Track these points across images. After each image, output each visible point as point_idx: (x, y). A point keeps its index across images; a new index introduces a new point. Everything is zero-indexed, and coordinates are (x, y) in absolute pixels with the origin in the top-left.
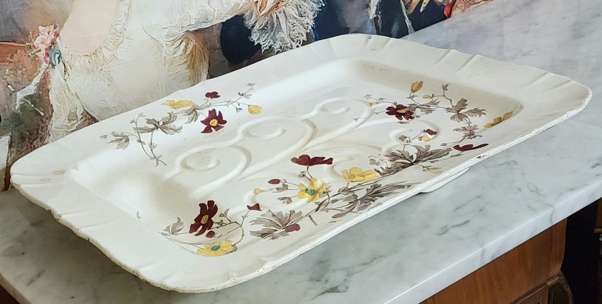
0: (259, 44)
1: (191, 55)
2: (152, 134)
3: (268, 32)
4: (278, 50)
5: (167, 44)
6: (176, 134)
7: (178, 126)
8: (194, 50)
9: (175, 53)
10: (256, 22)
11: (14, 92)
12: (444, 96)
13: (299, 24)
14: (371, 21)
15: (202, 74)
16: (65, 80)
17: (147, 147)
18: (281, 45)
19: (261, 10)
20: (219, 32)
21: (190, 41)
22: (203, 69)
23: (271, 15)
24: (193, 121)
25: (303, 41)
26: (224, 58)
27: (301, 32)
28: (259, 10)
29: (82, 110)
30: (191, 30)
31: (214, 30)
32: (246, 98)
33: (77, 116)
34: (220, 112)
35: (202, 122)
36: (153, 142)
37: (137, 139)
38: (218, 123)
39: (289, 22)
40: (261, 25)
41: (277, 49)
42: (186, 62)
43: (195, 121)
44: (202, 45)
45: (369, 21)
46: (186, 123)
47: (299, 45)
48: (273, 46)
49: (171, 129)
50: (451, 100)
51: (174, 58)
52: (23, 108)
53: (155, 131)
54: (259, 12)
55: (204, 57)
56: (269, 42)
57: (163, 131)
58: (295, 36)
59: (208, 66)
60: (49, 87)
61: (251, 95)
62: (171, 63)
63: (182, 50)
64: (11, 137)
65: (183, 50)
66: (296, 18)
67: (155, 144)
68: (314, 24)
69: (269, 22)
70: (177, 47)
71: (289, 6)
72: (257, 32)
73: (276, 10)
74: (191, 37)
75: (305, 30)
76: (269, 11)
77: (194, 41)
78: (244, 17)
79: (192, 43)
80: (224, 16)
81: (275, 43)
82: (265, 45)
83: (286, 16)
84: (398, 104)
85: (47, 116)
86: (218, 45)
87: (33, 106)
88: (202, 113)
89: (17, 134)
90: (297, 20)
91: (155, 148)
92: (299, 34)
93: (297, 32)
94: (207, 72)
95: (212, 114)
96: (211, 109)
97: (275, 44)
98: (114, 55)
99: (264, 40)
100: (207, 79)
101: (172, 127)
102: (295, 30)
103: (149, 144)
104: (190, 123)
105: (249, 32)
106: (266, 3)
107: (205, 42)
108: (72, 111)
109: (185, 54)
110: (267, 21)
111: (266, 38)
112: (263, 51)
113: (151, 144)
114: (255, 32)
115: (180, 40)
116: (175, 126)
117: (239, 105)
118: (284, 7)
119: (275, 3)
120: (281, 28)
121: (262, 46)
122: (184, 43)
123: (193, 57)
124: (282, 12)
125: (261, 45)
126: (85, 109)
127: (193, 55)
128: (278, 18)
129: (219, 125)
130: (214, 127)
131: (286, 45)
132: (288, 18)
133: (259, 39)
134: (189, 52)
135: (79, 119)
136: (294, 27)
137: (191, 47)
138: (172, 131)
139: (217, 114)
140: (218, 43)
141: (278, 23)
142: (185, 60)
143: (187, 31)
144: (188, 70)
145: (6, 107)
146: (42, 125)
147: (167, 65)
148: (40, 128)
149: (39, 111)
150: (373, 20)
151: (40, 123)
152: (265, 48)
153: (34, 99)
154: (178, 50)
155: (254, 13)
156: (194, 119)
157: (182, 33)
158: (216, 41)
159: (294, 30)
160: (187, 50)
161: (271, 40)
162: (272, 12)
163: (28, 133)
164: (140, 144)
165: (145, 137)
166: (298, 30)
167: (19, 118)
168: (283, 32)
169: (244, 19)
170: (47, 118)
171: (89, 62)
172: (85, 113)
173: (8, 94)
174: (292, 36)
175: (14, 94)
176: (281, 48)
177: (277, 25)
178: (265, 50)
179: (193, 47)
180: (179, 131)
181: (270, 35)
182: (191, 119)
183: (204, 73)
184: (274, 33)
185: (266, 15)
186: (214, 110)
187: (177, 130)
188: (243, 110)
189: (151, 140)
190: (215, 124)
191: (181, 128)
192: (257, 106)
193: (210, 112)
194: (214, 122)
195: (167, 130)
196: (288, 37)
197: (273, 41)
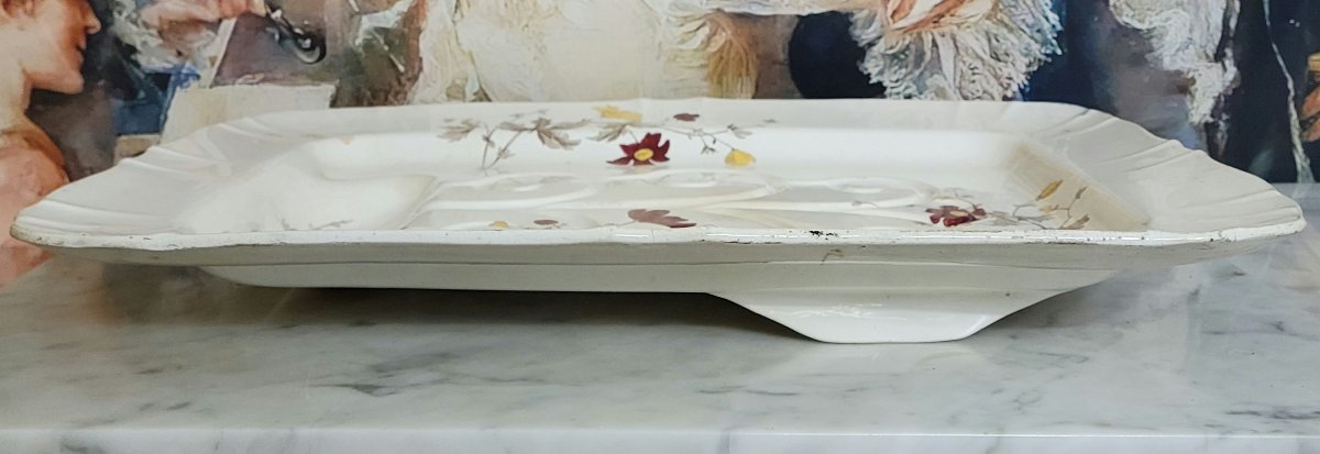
0: (879, 83)
1: (718, 56)
2: (515, 137)
3: (906, 67)
5: (668, 20)
6: (561, 150)
7: (571, 139)
8: (727, 47)
9: (683, 42)
10: (880, 38)
11: (358, 13)
12: (1068, 209)
13: (987, 73)
14: (1196, 127)
16: (454, 22)
17: (493, 153)
19: (896, 17)
20: (789, 31)
21: (719, 30)
22: (742, 91)
23: (919, 34)
24: (607, 139)
26: (793, 86)
27: (990, 90)
28: (892, 16)
29: (476, 88)
30: (727, 10)
31: (779, 25)
32: (737, 135)
34: (667, 142)
35: (624, 148)
36: (508, 148)
37: (485, 135)
38: (651, 157)
39: (964, 62)
40: (892, 48)
42: (703, 66)
43: (610, 140)
44: (746, 46)
45: (1187, 125)
46: (592, 139)
49: (557, 139)
51: (681, 50)
52: (368, 45)
53: (526, 133)
54: (891, 20)
55: (748, 69)
56: (906, 88)
57: (540, 137)
58: (972, 93)
59: (753, 91)
60: (423, 25)
61: (751, 134)
62: (672, 57)
63: (699, 43)
64: (338, 89)
65: (702, 42)
66: (982, 60)
67: (510, 152)
68: (1026, 82)
69: (913, 47)
70: (690, 32)
71: (968, 30)
72: (879, 57)
73: (935, 27)
74: (724, 22)
75: (1001, 89)
76: (916, 26)
77: (729, 32)
78: (852, 19)
79: (724, 34)
80: (806, 5)
81: (921, 93)
82: (895, 90)
83: (956, 47)
85: (410, 75)
86: (782, 56)
87: (386, 48)
88: (631, 132)
89: (348, 88)
90: (984, 64)
91: (506, 157)
92: (985, 92)
93: (979, 88)
95: (651, 141)
96: (653, 131)
97: (922, 97)
98: (556, 8)
99: (895, 78)
101: (562, 136)
102: (977, 83)
103: (500, 148)
104: (598, 139)
105: (860, 53)
106: (911, 7)
107: (754, 42)
108: (458, 82)
109: (704, 49)
110: (907, 42)
111: (901, 77)
113: (505, 149)
114: (875, 57)
115: (699, 23)
116: (568, 137)
117: (714, 142)
118: (955, 28)
119: (933, 14)
120: (941, 68)
121: (889, 91)
122: (706, 30)
123: (723, 61)
124: (948, 37)
125: (885, 88)
126: (484, 86)
127: (721, 58)
128: (935, 44)
129: (651, 160)
130: (636, 160)
132: (961, 51)
133: (881, 73)
134: (715, 49)
135: (468, 101)
136: (974, 74)
137: (720, 40)
138: (557, 142)
139: (661, 144)
140: (784, 51)
141: (935, 55)
142: (703, 62)
143: (719, 10)
144: (705, 84)
145: (339, 34)
146: (398, 88)
147: (663, 59)
148: (392, 93)
149: (396, 62)
150: (1202, 126)
151: (395, 83)
153: (391, 37)
154: (690, 39)
155: (877, 18)
156: (610, 137)
157: (707, 8)
158: (780, 47)
159: (974, 82)
160: (712, 44)
161: (911, 84)
162: (923, 30)
163: (369, 93)
164: (485, 143)
165: (501, 136)
166: (984, 84)
167: (359, 62)
168: (946, 78)
169: (851, 24)
170: (409, 79)
171: (506, 5)
172: (482, 94)
173: (347, 15)
174: (964, 92)
175: (357, 17)
177: (932, 58)
179: (726, 42)
180: (569, 147)
181: (911, 73)
182: (604, 135)
184: (921, 74)
185: (906, 30)
186: (658, 136)
187: (564, 144)
188: (715, 154)
189: (508, 145)
190: (642, 158)
191: (575, 143)
192: (748, 157)
193: (648, 136)
194: (644, 154)
195: (550, 137)
196: (957, 91)
197: (918, 89)
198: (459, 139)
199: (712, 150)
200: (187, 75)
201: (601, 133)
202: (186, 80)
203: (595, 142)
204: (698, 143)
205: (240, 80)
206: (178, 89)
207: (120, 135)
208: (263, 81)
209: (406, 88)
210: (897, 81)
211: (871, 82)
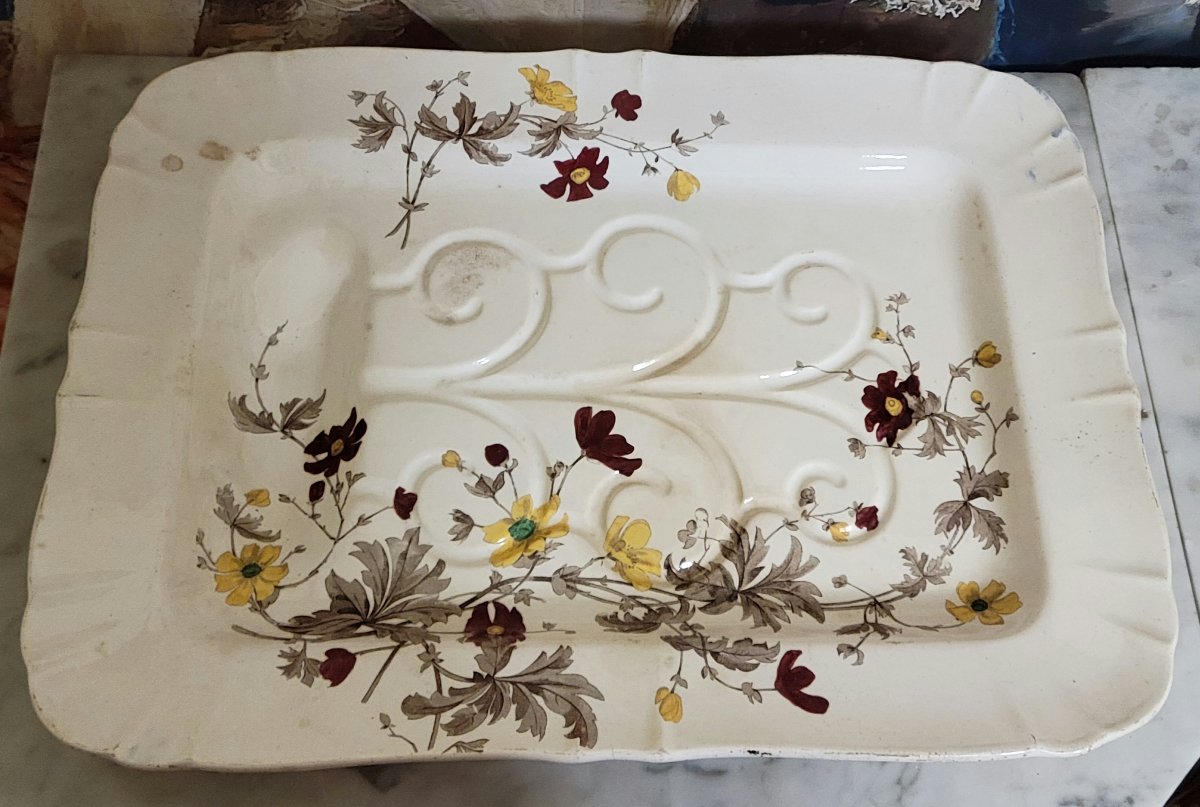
2: (440, 147)
6: (491, 165)
7: (501, 152)
12: (996, 431)
14: (1190, 7)
17: (416, 168)
24: (540, 154)
32: (680, 152)
34: (606, 159)
35: (558, 164)
36: (433, 163)
37: (406, 143)
38: (589, 180)
41: (893, 6)
43: (543, 156)
46: (523, 153)
49: (485, 152)
50: (994, 453)
53: (449, 144)
57: (467, 149)
61: (697, 150)
67: (435, 169)
84: (915, 373)
88: (566, 147)
91: (431, 175)
95: (589, 157)
96: (591, 144)
101: (490, 147)
103: (423, 162)
104: (531, 155)
113: (429, 164)
116: (497, 149)
117: (657, 160)
129: (588, 185)
130: (573, 185)
138: (484, 156)
139: (599, 161)
156: (543, 152)
164: (407, 155)
165: (425, 146)
176: (904, 7)
180: (498, 163)
182: (536, 149)
186: (597, 151)
187: (495, 159)
188: (657, 174)
189: (433, 157)
190: (579, 180)
191: (505, 159)
192: (692, 179)
193: (585, 150)
194: (580, 175)
195: (477, 150)
198: (376, 150)
199: (654, 170)
201: (533, 145)
203: (527, 157)
204: (639, 161)
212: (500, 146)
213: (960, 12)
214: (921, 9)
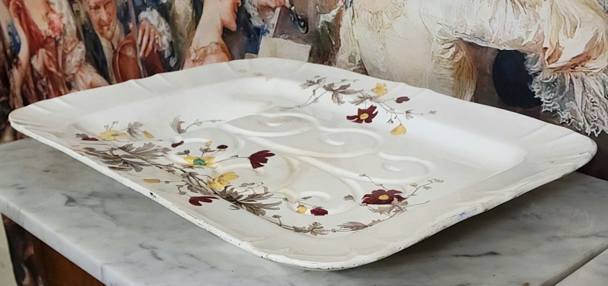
0: (539, 99)
1: (458, 64)
2: (325, 92)
3: (555, 93)
4: (565, 121)
5: (437, 40)
6: (336, 104)
7: (343, 100)
8: (463, 61)
9: (443, 53)
10: (540, 71)
11: (319, 13)
13: (601, 107)
15: (467, 91)
16: (352, 24)
17: (314, 98)
18: (570, 117)
19: (550, 61)
20: (493, 57)
21: (460, 50)
22: (469, 87)
23: (563, 74)
24: (355, 104)
25: (603, 131)
26: (494, 90)
27: (603, 119)
28: (547, 60)
29: (359, 59)
30: (464, 39)
31: (488, 54)
33: (355, 60)
34: (377, 113)
35: (359, 109)
36: (319, 98)
37: (315, 89)
38: (366, 119)
39: (588, 97)
40: (547, 79)
41: (564, 119)
42: (451, 69)
44: (472, 62)
47: (595, 132)
48: (558, 112)
49: (338, 99)
51: (442, 58)
52: (322, 29)
53: (329, 92)
54: (547, 62)
55: (472, 76)
56: (554, 105)
57: (333, 95)
58: (592, 118)
59: (475, 88)
60: (341, 23)
61: (413, 117)
62: (438, 61)
63: (450, 55)
64: (312, 48)
65: (452, 56)
66: (599, 98)
69: (559, 81)
70: (447, 49)
71: (592, 77)
72: (540, 83)
73: (572, 72)
74: (462, 46)
76: (561, 68)
77: (465, 53)
78: (526, 58)
79: (462, 53)
80: (502, 44)
81: (562, 111)
82: (548, 105)
83: (584, 86)
85: (337, 46)
86: (489, 71)
87: (328, 32)
88: (366, 104)
90: (600, 100)
91: (315, 102)
92: (599, 119)
93: (596, 115)
94: (473, 94)
95: (371, 110)
96: (375, 105)
97: (563, 113)
98: (391, 24)
99: (548, 98)
100: (471, 101)
101: (341, 98)
102: (595, 111)
103: (316, 97)
104: (352, 103)
105: (530, 78)
106: (559, 57)
107: (476, 60)
108: (353, 54)
109: (452, 59)
110: (556, 78)
111: (551, 97)
112: (543, 110)
114: (537, 83)
115: (451, 44)
117: (395, 118)
118: (584, 74)
119: (572, 63)
120: (574, 98)
121: (544, 104)
122: (453, 49)
123: (461, 68)
124: (579, 79)
125: (542, 102)
126: (362, 59)
127: (460, 66)
128: (571, 82)
129: (364, 120)
131: (576, 122)
132: (586, 90)
133: (540, 93)
134: (457, 61)
135: (356, 65)
136: (594, 106)
137: (460, 56)
139: (374, 112)
140: (490, 69)
141: (571, 89)
142: (451, 67)
143: (461, 39)
144: (452, 79)
145: (313, 21)
146: (332, 52)
147: (434, 61)
148: (330, 54)
149: (332, 39)
151: (331, 50)
152: (548, 109)
153: (330, 27)
154: (447, 52)
155: (540, 59)
157: (455, 37)
158: (488, 65)
159: (593, 110)
160: (456, 58)
161: (557, 104)
162: (565, 72)
163: (322, 52)
164: (312, 93)
165: (320, 91)
166: (599, 114)
167: (319, 36)
168: (577, 106)
169: (525, 60)
170: (336, 49)
171: (371, 19)
172: (361, 62)
173: (316, 13)
174: (588, 116)
175: (319, 15)
176: (569, 122)
177: (569, 90)
178: (547, 111)
179: (462, 58)
181: (556, 97)
183: (469, 94)
184: (563, 98)
185: (556, 70)
186: (375, 108)
187: (339, 102)
188: (392, 124)
189: (319, 96)
190: (361, 118)
191: (343, 103)
192: (404, 129)
193: (371, 106)
194: (364, 116)
195: (336, 96)
196: (583, 114)
197: (560, 107)
199: (392, 122)
200: (266, 30)
201: (355, 100)
202: (265, 33)
203: (350, 104)
204: (389, 116)
205: (281, 36)
206: (263, 36)
207: (246, 52)
208: (289, 38)
209: (335, 52)
210: (549, 100)
211: (535, 97)
212: (344, 98)
213: (599, 133)
214: (578, 125)
